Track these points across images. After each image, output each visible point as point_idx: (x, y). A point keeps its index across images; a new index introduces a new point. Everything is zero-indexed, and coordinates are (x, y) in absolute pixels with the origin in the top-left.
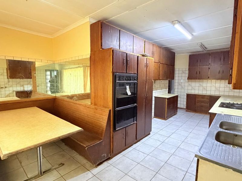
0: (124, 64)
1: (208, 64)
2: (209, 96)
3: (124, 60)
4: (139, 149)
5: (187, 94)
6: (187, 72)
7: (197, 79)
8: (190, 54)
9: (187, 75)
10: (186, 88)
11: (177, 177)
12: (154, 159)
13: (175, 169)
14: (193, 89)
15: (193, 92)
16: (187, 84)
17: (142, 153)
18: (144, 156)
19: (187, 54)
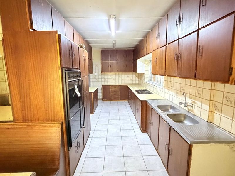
0: (70, 56)
1: (116, 59)
2: (119, 85)
3: (70, 51)
4: (91, 155)
5: (102, 86)
6: (100, 66)
7: (109, 72)
8: (102, 49)
9: (100, 69)
10: (100, 80)
11: (140, 165)
12: (112, 158)
13: (134, 159)
14: (106, 80)
15: (106, 83)
16: (100, 77)
17: (98, 159)
18: (101, 161)
19: (99, 49)
